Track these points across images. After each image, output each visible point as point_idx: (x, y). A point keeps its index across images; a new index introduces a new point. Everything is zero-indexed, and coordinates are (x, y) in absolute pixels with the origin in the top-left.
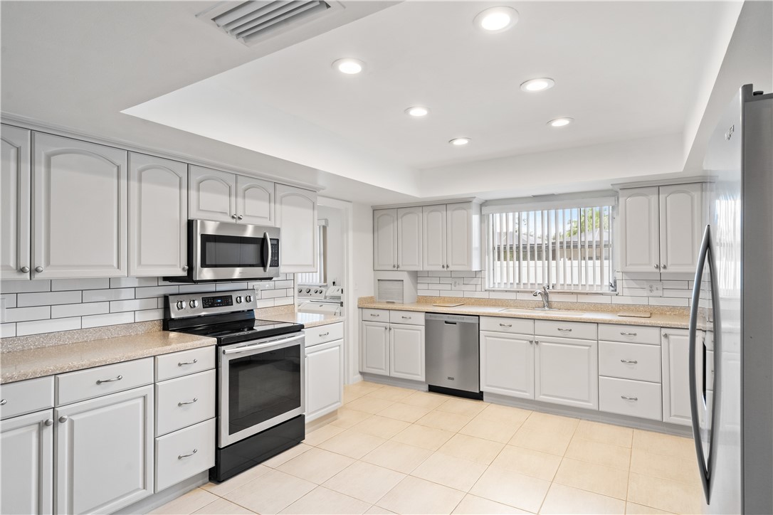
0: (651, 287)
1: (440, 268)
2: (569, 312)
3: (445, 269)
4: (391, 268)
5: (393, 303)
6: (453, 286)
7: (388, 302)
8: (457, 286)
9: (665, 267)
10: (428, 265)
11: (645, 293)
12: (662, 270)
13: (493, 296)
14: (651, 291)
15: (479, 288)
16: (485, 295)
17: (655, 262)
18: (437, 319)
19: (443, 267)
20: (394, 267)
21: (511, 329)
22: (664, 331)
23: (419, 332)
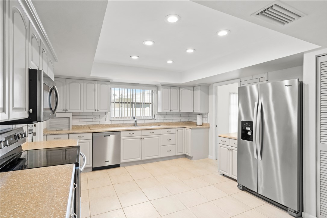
0: (164, 116)
1: (94, 111)
2: (144, 127)
3: (96, 111)
4: (61, 111)
5: (62, 130)
6: (94, 119)
7: (57, 130)
8: (96, 119)
9: (172, 111)
10: (86, 109)
11: (163, 118)
12: (171, 111)
13: (113, 123)
14: (164, 118)
15: (107, 120)
16: (110, 123)
17: (170, 110)
18: (100, 135)
19: (95, 110)
20: (64, 110)
21: (133, 135)
22: (177, 129)
23: (89, 143)
